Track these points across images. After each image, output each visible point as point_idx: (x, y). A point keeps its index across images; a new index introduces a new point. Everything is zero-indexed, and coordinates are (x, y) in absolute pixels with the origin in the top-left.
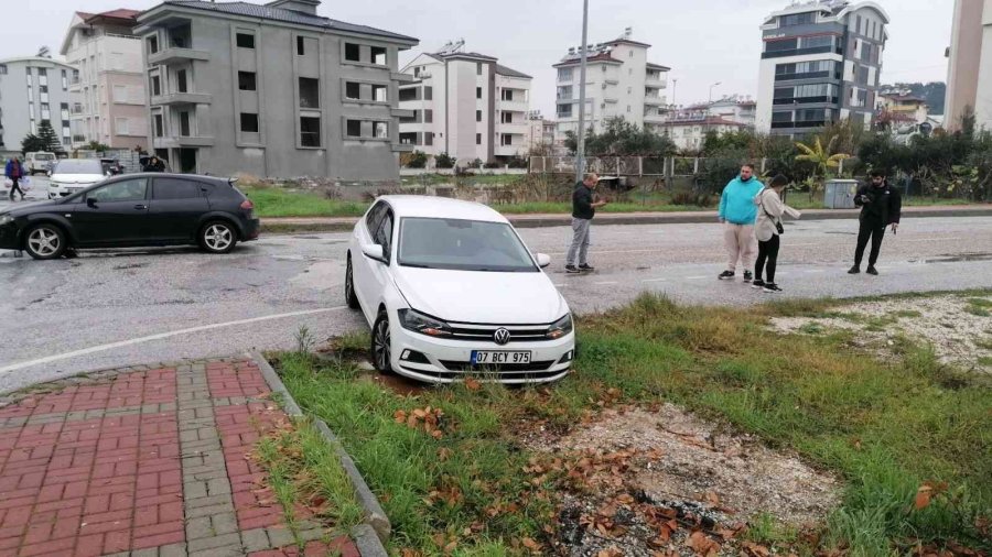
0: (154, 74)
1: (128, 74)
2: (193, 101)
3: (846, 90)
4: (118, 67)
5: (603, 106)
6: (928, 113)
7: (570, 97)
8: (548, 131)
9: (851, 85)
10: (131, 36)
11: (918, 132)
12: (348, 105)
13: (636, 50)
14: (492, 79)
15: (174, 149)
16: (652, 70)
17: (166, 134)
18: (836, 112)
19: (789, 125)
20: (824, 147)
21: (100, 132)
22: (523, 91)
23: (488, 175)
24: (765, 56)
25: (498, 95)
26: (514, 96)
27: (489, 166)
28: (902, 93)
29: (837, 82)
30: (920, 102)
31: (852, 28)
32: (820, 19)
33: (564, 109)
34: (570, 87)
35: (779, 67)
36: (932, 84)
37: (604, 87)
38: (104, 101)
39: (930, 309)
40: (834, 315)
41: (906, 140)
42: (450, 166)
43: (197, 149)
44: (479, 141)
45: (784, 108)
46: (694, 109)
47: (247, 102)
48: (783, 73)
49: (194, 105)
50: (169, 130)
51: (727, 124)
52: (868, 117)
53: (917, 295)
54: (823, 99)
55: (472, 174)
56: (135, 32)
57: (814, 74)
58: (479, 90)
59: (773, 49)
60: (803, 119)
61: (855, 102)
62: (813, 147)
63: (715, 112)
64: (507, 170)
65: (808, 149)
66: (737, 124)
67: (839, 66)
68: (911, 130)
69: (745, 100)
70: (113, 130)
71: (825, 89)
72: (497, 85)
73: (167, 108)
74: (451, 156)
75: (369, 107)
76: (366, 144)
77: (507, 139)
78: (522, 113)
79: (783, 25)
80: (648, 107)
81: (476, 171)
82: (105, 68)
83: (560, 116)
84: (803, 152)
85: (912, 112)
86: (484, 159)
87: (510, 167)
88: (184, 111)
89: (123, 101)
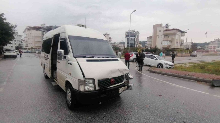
4: (36, 35)
9: (136, 41)
10: (39, 30)
13: (108, 35)
16: (110, 38)
18: (134, 45)
19: (129, 46)
24: (126, 37)
30: (141, 44)
31: (136, 34)
32: (132, 33)
35: (128, 39)
38: (33, 41)
45: (128, 44)
48: (128, 40)
56: (40, 30)
57: (132, 40)
59: (127, 36)
61: (136, 44)
65: (138, 50)
67: (135, 39)
70: (35, 45)
71: (133, 42)
79: (128, 33)
82: (33, 35)
89: (37, 41)
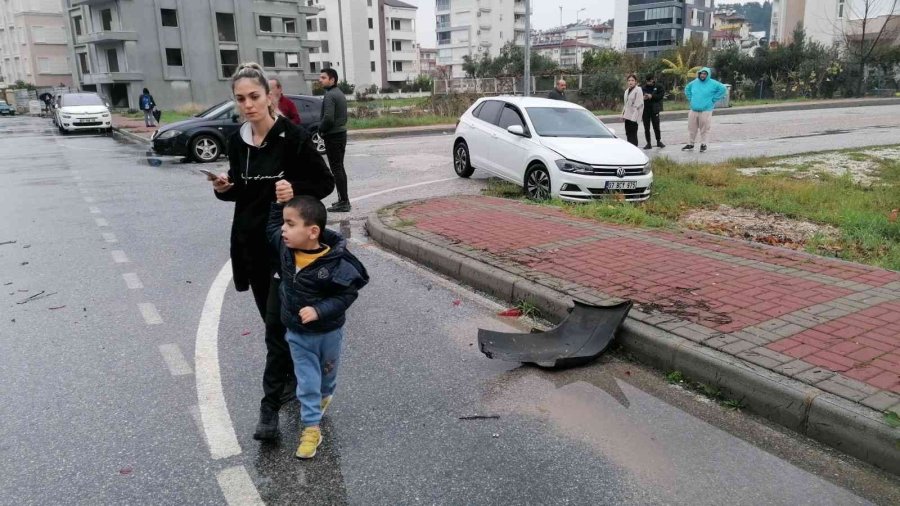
0: (75, 14)
1: (46, 15)
2: (119, 38)
3: (688, 12)
4: (35, 9)
5: (479, 33)
6: (751, 31)
7: (449, 25)
8: (425, 57)
9: (691, 7)
11: (759, 46)
12: (262, 38)
14: (381, 9)
15: (103, 85)
17: (94, 71)
19: (642, 44)
20: (684, 62)
21: (21, 71)
22: (409, 20)
23: (385, 99)
25: (388, 25)
26: (402, 25)
27: (384, 91)
28: (728, 13)
29: (680, 5)
33: (444, 37)
34: (448, 15)
36: (749, 4)
37: (479, 15)
38: (23, 42)
39: (828, 160)
40: (774, 165)
41: (751, 53)
42: (351, 92)
43: (129, 84)
44: (373, 69)
45: (637, 30)
46: (553, 33)
47: (170, 38)
49: (122, 43)
50: (96, 67)
51: (583, 46)
52: (706, 34)
53: (816, 153)
54: (669, 20)
55: (372, 99)
58: (370, 20)
60: (653, 39)
61: (695, 22)
62: (675, 61)
63: (571, 35)
64: (400, 94)
65: (672, 64)
66: (591, 46)
68: (753, 44)
69: (596, 23)
70: (35, 70)
71: (671, 12)
72: (386, 15)
73: (93, 46)
74: (350, 83)
75: (281, 39)
76: (281, 74)
77: (399, 65)
78: (410, 41)
80: (518, 32)
81: (375, 96)
82: (22, 10)
83: (440, 43)
84: (667, 67)
85: (738, 29)
86: (380, 85)
87: (403, 91)
88: (111, 50)
89: (43, 41)
